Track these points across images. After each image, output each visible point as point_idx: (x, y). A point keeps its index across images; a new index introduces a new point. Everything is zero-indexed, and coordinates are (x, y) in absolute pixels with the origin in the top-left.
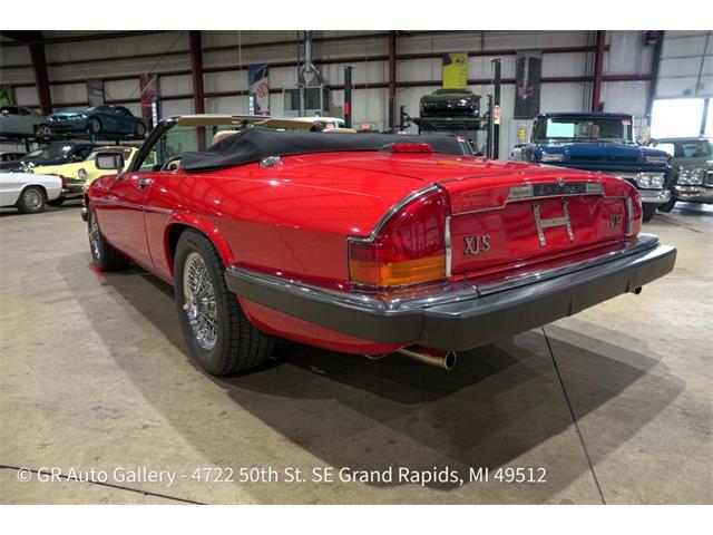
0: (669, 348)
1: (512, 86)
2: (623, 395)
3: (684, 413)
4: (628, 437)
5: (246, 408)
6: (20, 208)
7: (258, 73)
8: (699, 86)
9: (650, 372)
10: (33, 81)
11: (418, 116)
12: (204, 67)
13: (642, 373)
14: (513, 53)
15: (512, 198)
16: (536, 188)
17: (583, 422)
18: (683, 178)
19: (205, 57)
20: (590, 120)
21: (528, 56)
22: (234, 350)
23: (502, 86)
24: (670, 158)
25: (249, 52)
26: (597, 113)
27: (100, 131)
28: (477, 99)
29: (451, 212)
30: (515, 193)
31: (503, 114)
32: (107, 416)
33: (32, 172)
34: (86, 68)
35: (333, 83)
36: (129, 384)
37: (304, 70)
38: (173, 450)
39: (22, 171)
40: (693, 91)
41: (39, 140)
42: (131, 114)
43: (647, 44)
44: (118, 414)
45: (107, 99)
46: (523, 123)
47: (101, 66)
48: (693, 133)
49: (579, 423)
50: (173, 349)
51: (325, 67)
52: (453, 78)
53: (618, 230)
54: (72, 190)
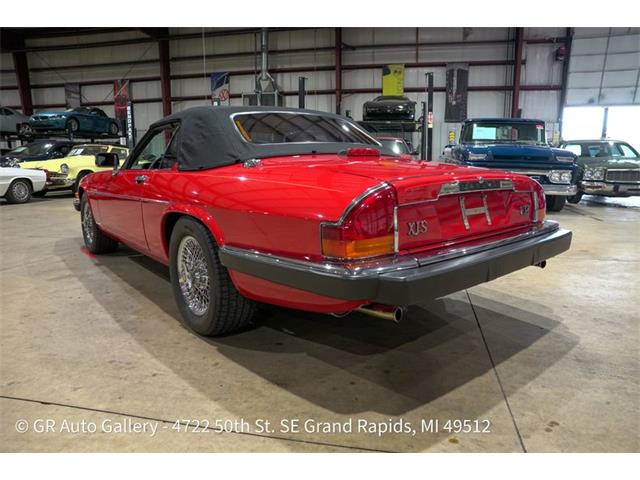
0: (569, 313)
1: (443, 94)
2: (532, 347)
3: (578, 360)
4: (534, 377)
5: (234, 360)
6: (9, 199)
7: (219, 80)
8: (601, 96)
9: (553, 331)
10: (16, 84)
11: (361, 119)
12: (172, 74)
13: (548, 331)
14: (443, 65)
15: (443, 193)
16: (462, 185)
17: (501, 367)
18: (587, 174)
19: (172, 65)
20: (510, 125)
21: (456, 68)
22: (224, 315)
23: (434, 93)
24: (576, 158)
25: (212, 62)
26: (515, 119)
27: (78, 130)
28: (413, 105)
29: (397, 203)
30: (445, 189)
31: (436, 119)
32: (121, 367)
33: (19, 166)
34: (64, 73)
35: (286, 89)
36: (134, 343)
37: (260, 78)
38: (180, 392)
39: (8, 166)
40: (596, 100)
41: (22, 138)
42: (106, 116)
43: (557, 60)
44: (130, 365)
45: (84, 101)
46: (452, 126)
47: (78, 72)
48: (596, 136)
49: (497, 368)
50: (166, 316)
51: (279, 75)
52: (391, 86)
53: (526, 218)
54: (55, 183)
